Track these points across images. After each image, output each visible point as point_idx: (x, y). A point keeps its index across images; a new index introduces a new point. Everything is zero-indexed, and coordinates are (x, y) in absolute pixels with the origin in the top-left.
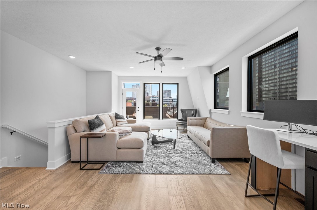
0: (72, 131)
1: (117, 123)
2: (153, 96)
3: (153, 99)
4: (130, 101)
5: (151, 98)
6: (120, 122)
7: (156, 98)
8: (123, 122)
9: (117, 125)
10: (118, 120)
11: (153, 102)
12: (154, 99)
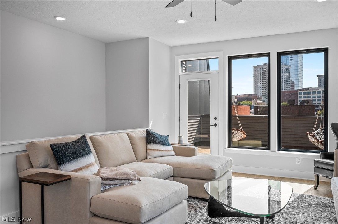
0: (24, 164)
1: (149, 152)
2: (308, 89)
3: (307, 95)
4: (247, 102)
5: (300, 94)
6: (154, 150)
7: (314, 93)
8: (162, 150)
9: (147, 158)
10: (151, 146)
11: (305, 105)
12: (310, 97)
